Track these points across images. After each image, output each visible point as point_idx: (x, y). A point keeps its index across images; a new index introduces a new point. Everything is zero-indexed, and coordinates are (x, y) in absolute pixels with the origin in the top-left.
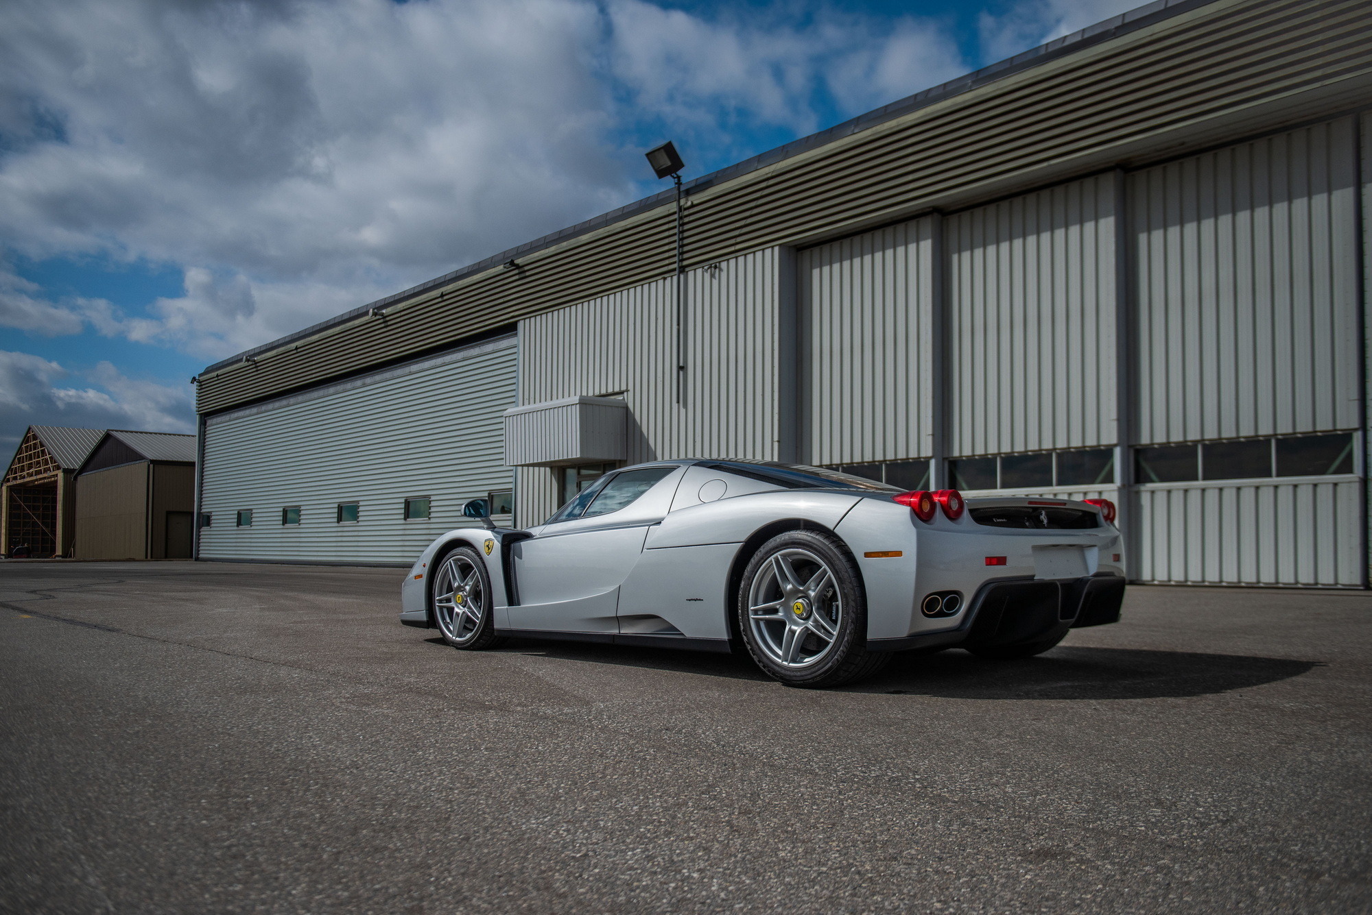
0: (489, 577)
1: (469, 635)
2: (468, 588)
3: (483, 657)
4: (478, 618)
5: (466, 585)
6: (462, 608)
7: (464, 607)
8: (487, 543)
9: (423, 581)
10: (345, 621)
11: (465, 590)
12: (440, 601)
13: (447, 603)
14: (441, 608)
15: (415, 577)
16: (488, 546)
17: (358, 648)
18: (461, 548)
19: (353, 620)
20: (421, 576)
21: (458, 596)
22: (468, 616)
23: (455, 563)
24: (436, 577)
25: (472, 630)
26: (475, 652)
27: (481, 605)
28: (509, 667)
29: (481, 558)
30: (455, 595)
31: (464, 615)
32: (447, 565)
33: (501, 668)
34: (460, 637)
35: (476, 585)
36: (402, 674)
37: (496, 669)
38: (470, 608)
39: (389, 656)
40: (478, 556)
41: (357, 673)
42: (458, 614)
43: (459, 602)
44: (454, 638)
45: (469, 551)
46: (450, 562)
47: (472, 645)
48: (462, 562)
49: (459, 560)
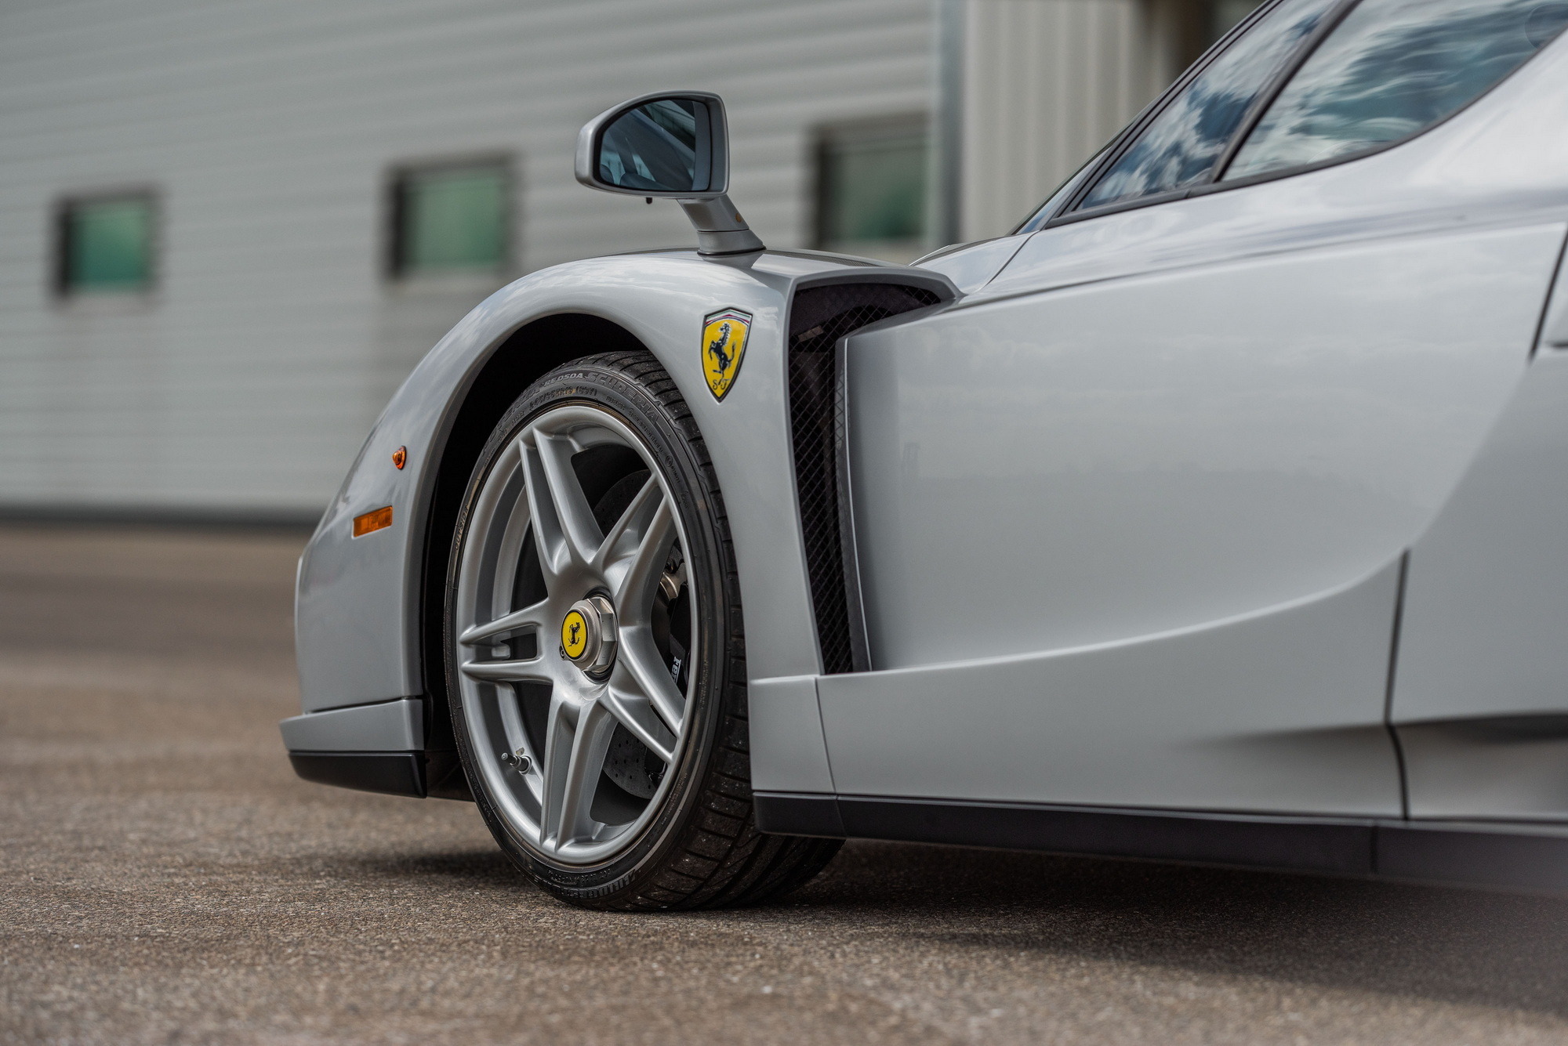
0: (724, 518)
1: (624, 834)
2: (617, 575)
3: (693, 944)
4: (667, 734)
5: (611, 558)
6: (586, 682)
7: (601, 677)
8: (714, 334)
9: (398, 540)
10: (35, 771)
11: (602, 590)
12: (483, 648)
13: (514, 657)
14: (487, 686)
15: (358, 521)
16: (717, 348)
17: (67, 895)
18: (584, 365)
19: (73, 768)
20: (380, 517)
21: (573, 620)
22: (621, 731)
23: (558, 446)
24: (461, 519)
25: (642, 804)
26: (655, 923)
27: (685, 668)
28: (819, 994)
29: (686, 417)
30: (557, 615)
31: (604, 720)
32: (516, 454)
33: (774, 997)
34: (584, 840)
35: (666, 559)
36: (256, 1014)
37: (741, 1004)
38: (630, 684)
39: (213, 932)
40: (670, 404)
41: (33, 1005)
42: (568, 717)
43: (574, 651)
44: (550, 843)
45: (626, 377)
46: (531, 443)
47: (641, 880)
48: (593, 438)
49: (577, 427)
